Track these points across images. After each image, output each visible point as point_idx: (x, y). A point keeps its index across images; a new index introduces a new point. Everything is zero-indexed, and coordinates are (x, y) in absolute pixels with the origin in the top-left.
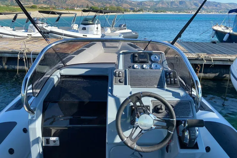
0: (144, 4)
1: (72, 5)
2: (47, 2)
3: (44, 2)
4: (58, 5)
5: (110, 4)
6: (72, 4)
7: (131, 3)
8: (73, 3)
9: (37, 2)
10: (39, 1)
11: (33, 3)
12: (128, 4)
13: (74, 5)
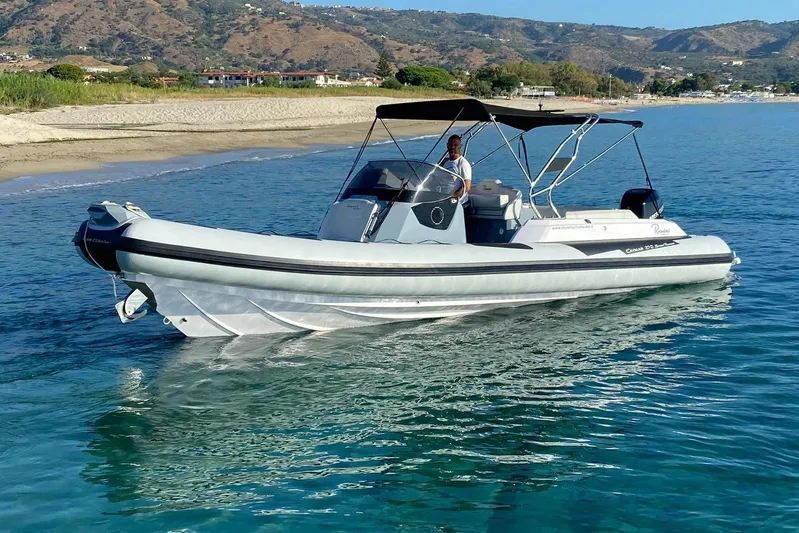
0: (704, 45)
1: (259, 61)
2: (115, 48)
3: (92, 44)
4: (175, 61)
5: (487, 48)
6: (259, 56)
7: (620, 40)
8: (267, 51)
9: (52, 48)
10: (64, 44)
11: (31, 53)
12: (599, 46)
13: (270, 60)
